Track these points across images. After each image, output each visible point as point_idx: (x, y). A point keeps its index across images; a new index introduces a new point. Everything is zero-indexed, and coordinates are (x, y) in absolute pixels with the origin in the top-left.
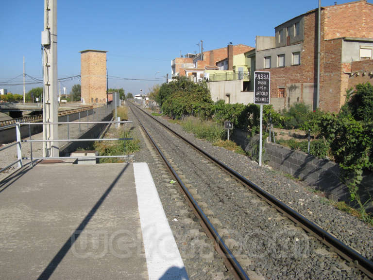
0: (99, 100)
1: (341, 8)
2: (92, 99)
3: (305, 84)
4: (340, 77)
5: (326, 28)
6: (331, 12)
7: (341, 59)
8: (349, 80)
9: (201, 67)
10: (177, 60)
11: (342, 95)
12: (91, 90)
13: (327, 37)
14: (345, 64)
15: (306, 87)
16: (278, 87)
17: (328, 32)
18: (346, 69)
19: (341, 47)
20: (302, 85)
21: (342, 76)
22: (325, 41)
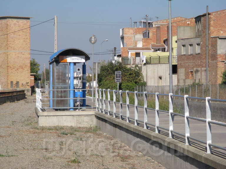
0: (20, 84)
1: (224, 13)
2: (12, 82)
3: (202, 68)
4: (217, 65)
5: (212, 28)
6: (216, 16)
7: (217, 51)
8: (224, 66)
9: (146, 45)
10: (126, 30)
11: (218, 77)
12: (10, 70)
13: (213, 34)
14: (220, 55)
15: (203, 71)
16: (190, 71)
17: (213, 31)
18: (221, 59)
19: (217, 43)
20: (201, 69)
21: (218, 63)
22: (211, 37)
